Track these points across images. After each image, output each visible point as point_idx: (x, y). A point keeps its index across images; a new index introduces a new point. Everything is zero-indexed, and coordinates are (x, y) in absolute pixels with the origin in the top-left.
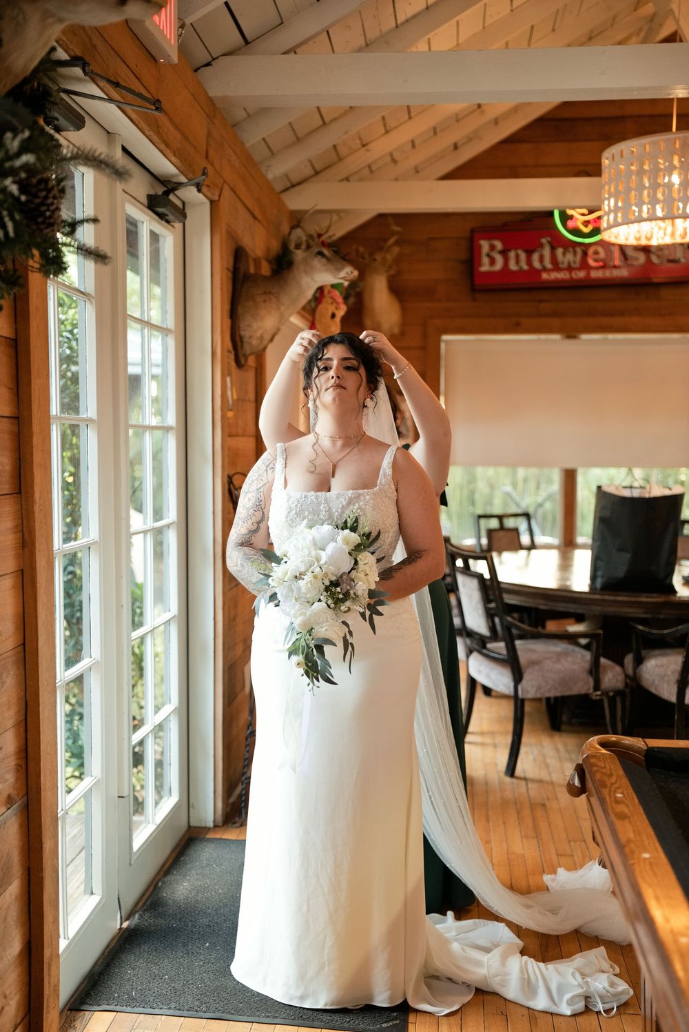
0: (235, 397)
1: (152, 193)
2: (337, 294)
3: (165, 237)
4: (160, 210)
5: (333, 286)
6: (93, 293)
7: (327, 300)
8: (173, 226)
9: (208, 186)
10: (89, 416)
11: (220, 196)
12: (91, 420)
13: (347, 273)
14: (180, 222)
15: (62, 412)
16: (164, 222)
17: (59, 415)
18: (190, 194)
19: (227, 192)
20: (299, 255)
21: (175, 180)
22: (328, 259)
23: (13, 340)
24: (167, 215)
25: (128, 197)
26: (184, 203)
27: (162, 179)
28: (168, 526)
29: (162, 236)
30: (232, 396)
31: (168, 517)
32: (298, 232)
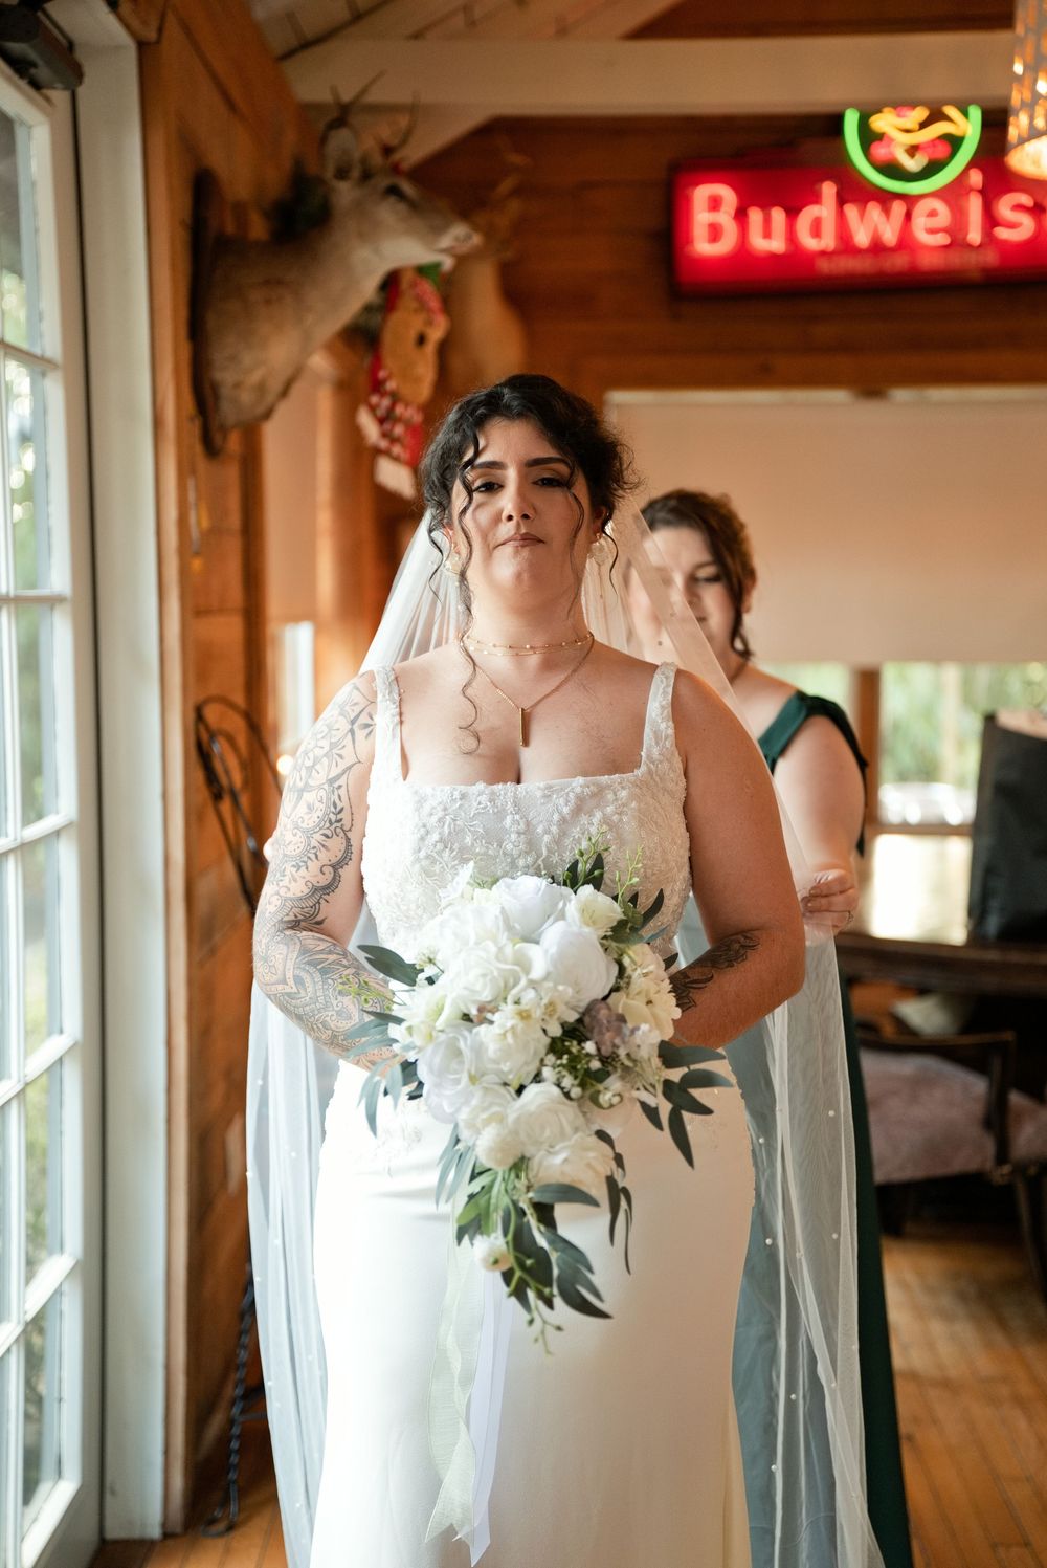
0: (205, 524)
2: (428, 288)
3: (30, 127)
4: (18, 48)
5: (422, 271)
7: (407, 303)
8: (48, 99)
9: (132, 1)
11: (160, 30)
13: (457, 239)
14: (65, 89)
16: (23, 83)
18: (87, 21)
20: (345, 193)
22: (413, 206)
24: (34, 65)
26: (71, 44)
28: (57, 833)
29: (22, 123)
30: (199, 522)
31: (57, 813)
32: (341, 139)
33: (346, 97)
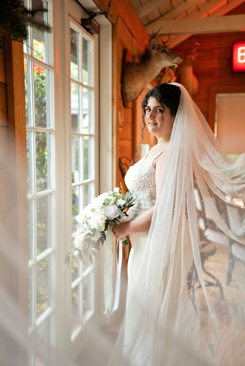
0: (123, 121)
1: (84, 18)
2: (172, 72)
3: (90, 42)
4: (88, 27)
5: (170, 67)
6: (53, 66)
7: (167, 74)
8: (94, 36)
9: (111, 15)
10: (51, 128)
11: (117, 21)
12: (52, 130)
13: (177, 60)
14: (97, 34)
15: (37, 126)
16: (89, 33)
17: (34, 127)
18: (102, 20)
19: (120, 21)
20: (154, 52)
21: (95, 11)
22: (168, 54)
23: (4, 84)
24: (91, 30)
25: (71, 18)
26: (99, 25)
27: (88, 11)
28: (91, 182)
29: (89, 41)
30: (121, 120)
31: (91, 178)
32: (154, 41)
33: (155, 32)
